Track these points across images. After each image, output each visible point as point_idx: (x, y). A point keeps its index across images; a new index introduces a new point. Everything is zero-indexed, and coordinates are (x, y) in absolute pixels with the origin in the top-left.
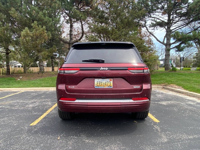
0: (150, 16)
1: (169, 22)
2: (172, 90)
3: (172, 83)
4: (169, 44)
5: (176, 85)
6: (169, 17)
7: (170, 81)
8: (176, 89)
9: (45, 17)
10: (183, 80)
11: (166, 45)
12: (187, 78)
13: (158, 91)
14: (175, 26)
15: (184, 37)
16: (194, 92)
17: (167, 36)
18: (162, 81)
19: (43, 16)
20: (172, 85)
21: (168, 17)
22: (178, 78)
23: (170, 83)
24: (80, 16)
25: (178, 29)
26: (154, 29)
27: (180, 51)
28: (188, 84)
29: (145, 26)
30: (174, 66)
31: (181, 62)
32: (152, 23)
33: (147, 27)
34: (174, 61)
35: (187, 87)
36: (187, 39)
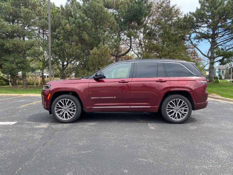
1: (213, 36)
2: (212, 98)
4: (213, 58)
5: (216, 94)
6: (214, 32)
7: (211, 91)
8: (216, 97)
10: (222, 90)
11: (210, 58)
12: (226, 89)
15: (225, 53)
16: (227, 98)
17: (212, 50)
20: (213, 94)
22: (219, 89)
23: (211, 92)
26: (199, 41)
27: (224, 64)
28: (225, 93)
29: (190, 39)
30: (223, 77)
31: (230, 73)
32: (197, 36)
33: (191, 40)
34: (223, 71)
35: (223, 95)
36: (228, 56)
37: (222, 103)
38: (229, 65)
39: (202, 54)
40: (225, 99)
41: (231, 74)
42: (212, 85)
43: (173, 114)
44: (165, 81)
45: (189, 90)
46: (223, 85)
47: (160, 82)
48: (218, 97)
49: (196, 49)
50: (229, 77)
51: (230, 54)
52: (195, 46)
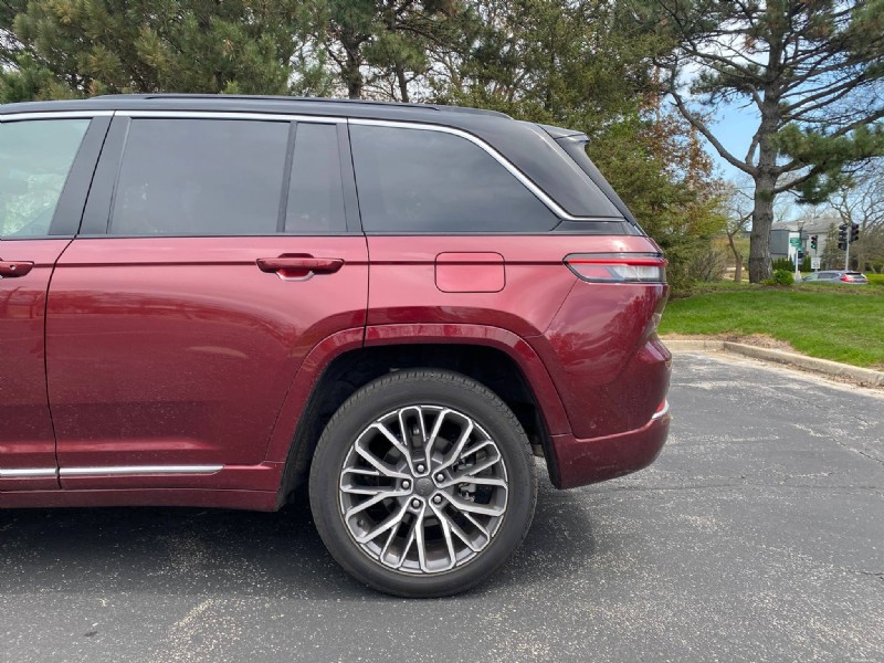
0: (691, 48)
1: (774, 74)
2: (754, 355)
3: (760, 331)
4: (769, 172)
5: (773, 337)
6: (775, 52)
7: (752, 322)
8: (772, 350)
9: (266, 60)
10: (800, 319)
11: (758, 174)
12: (821, 311)
13: (700, 357)
14: (799, 94)
16: (822, 357)
17: (765, 137)
18: (723, 323)
19: (259, 59)
20: (758, 335)
21: (771, 55)
22: (787, 312)
23: (751, 328)
24: (404, 54)
25: (810, 109)
26: (711, 101)
27: (815, 202)
28: (814, 334)
29: (672, 90)
30: (816, 263)
31: (842, 246)
32: (703, 77)
33: (678, 93)
34: (815, 239)
35: (806, 343)
36: (835, 158)
37: (797, 387)
38: (839, 216)
39: (723, 154)
40: (811, 363)
41: (845, 249)
42: (760, 292)
43: (393, 523)
44: (333, 268)
45: (509, 339)
46: (807, 296)
47: (291, 271)
48: (778, 352)
49: (701, 137)
50: (837, 261)
51: (843, 149)
52: (697, 123)
